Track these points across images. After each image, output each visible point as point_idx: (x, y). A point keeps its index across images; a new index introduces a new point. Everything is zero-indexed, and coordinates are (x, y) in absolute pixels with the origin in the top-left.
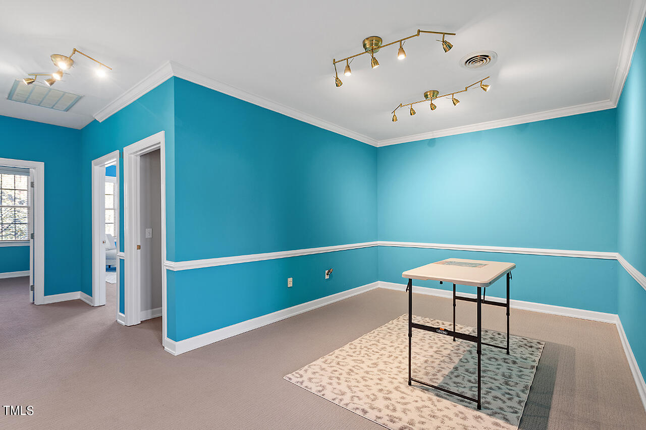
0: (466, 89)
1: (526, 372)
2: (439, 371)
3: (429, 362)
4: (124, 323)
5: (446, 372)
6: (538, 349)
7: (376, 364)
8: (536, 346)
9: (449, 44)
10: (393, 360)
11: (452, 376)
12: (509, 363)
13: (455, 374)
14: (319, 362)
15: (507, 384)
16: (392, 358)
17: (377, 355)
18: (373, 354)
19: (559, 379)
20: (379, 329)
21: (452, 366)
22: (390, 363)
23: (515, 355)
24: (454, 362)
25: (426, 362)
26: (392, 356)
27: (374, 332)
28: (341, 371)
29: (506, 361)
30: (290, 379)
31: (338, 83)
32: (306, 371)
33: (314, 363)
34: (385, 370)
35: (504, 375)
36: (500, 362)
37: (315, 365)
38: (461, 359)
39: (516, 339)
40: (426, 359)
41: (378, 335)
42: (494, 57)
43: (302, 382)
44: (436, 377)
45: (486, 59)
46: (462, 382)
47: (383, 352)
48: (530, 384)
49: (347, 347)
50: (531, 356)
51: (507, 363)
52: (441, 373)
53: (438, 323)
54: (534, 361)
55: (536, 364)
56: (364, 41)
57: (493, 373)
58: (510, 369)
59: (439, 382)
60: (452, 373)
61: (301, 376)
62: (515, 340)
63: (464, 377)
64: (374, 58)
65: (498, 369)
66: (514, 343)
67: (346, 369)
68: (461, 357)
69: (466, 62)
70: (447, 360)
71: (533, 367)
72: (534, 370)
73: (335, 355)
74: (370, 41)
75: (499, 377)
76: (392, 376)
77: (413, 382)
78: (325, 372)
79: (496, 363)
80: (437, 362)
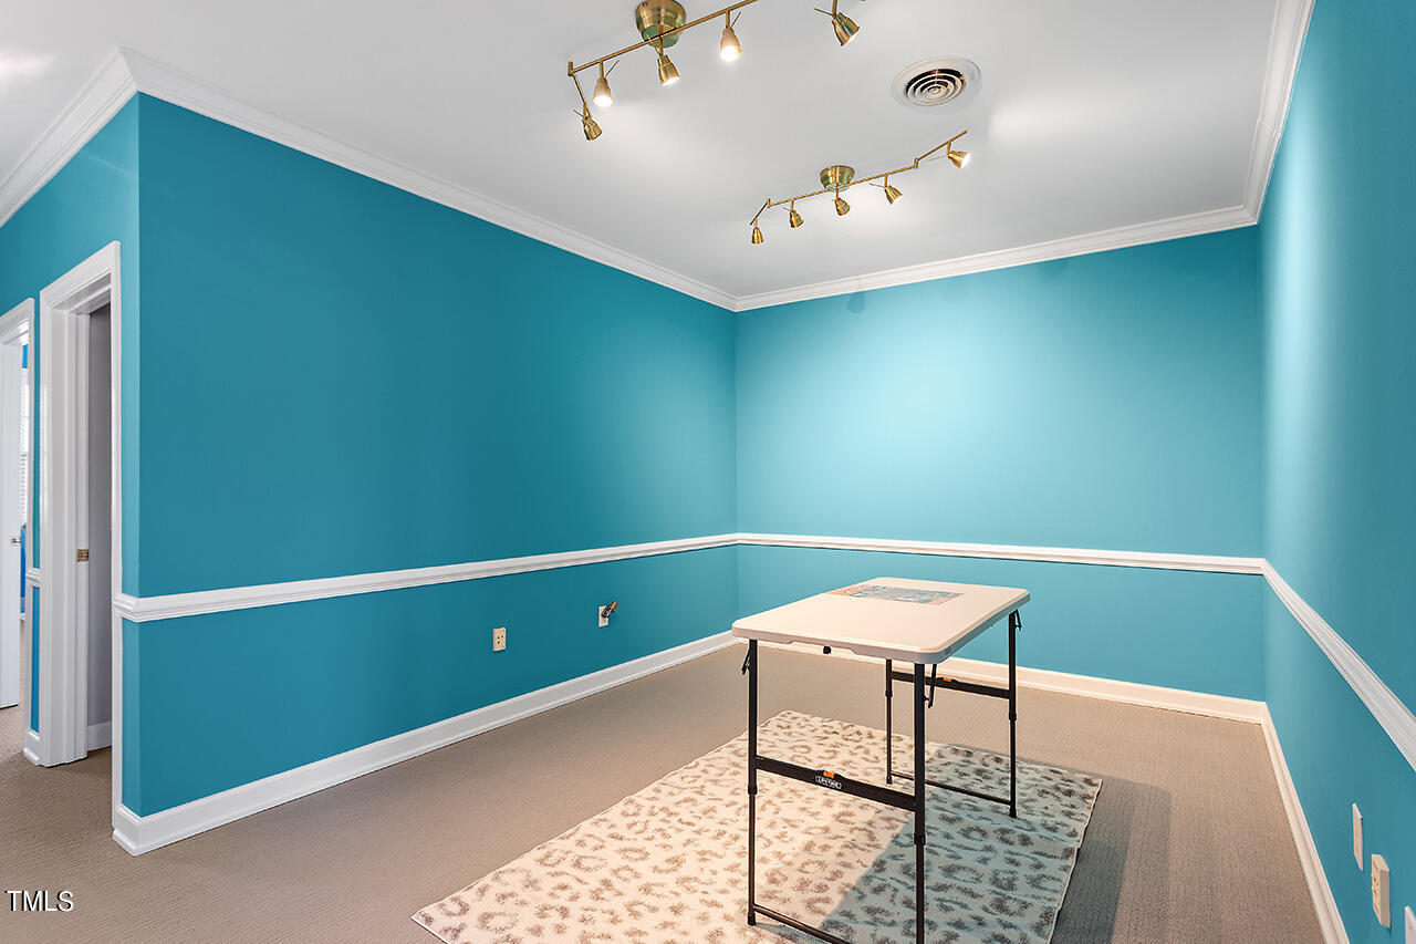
0: (917, 161)
1: (1052, 866)
2: (836, 875)
3: (816, 849)
4: (36, 759)
5: (852, 877)
6: (1085, 797)
7: (676, 861)
8: (1082, 792)
9: (849, 23)
10: (727, 845)
11: (867, 890)
12: (1012, 844)
13: (876, 883)
14: (528, 861)
15: (1000, 906)
16: (725, 839)
17: (688, 832)
18: (679, 830)
19: (1129, 889)
20: (711, 755)
21: (870, 858)
22: (716, 855)
23: (1029, 818)
24: (877, 846)
25: (808, 847)
26: (725, 832)
27: (696, 766)
28: (576, 887)
29: (1006, 836)
30: (429, 920)
31: (592, 132)
32: (482, 891)
33: (513, 865)
34: (696, 879)
35: (995, 881)
36: (992, 841)
37: (513, 871)
38: (897, 836)
39: (1037, 771)
40: (809, 838)
41: (705, 771)
42: (972, 77)
43: (458, 931)
44: (823, 895)
45: (953, 81)
46: (888, 906)
47: (704, 823)
48: (1057, 906)
49: (614, 813)
50: (1066, 820)
51: (1007, 842)
52: (839, 882)
53: (858, 733)
54: (1073, 834)
55: (1075, 844)
56: (638, 11)
57: (968, 876)
58: (1012, 862)
59: (829, 909)
60: (867, 878)
61: (465, 909)
62: (1033, 774)
63: (896, 890)
64: (665, 59)
65: (984, 861)
66: (1031, 782)
67: (593, 881)
68: (897, 831)
69: (908, 87)
70: (862, 839)
71: (1068, 852)
72: (1071, 862)
73: (579, 836)
74: (653, 10)
75: (984, 888)
76: (709, 898)
77: (759, 917)
78: (534, 893)
79: (980, 845)
80: (837, 845)
